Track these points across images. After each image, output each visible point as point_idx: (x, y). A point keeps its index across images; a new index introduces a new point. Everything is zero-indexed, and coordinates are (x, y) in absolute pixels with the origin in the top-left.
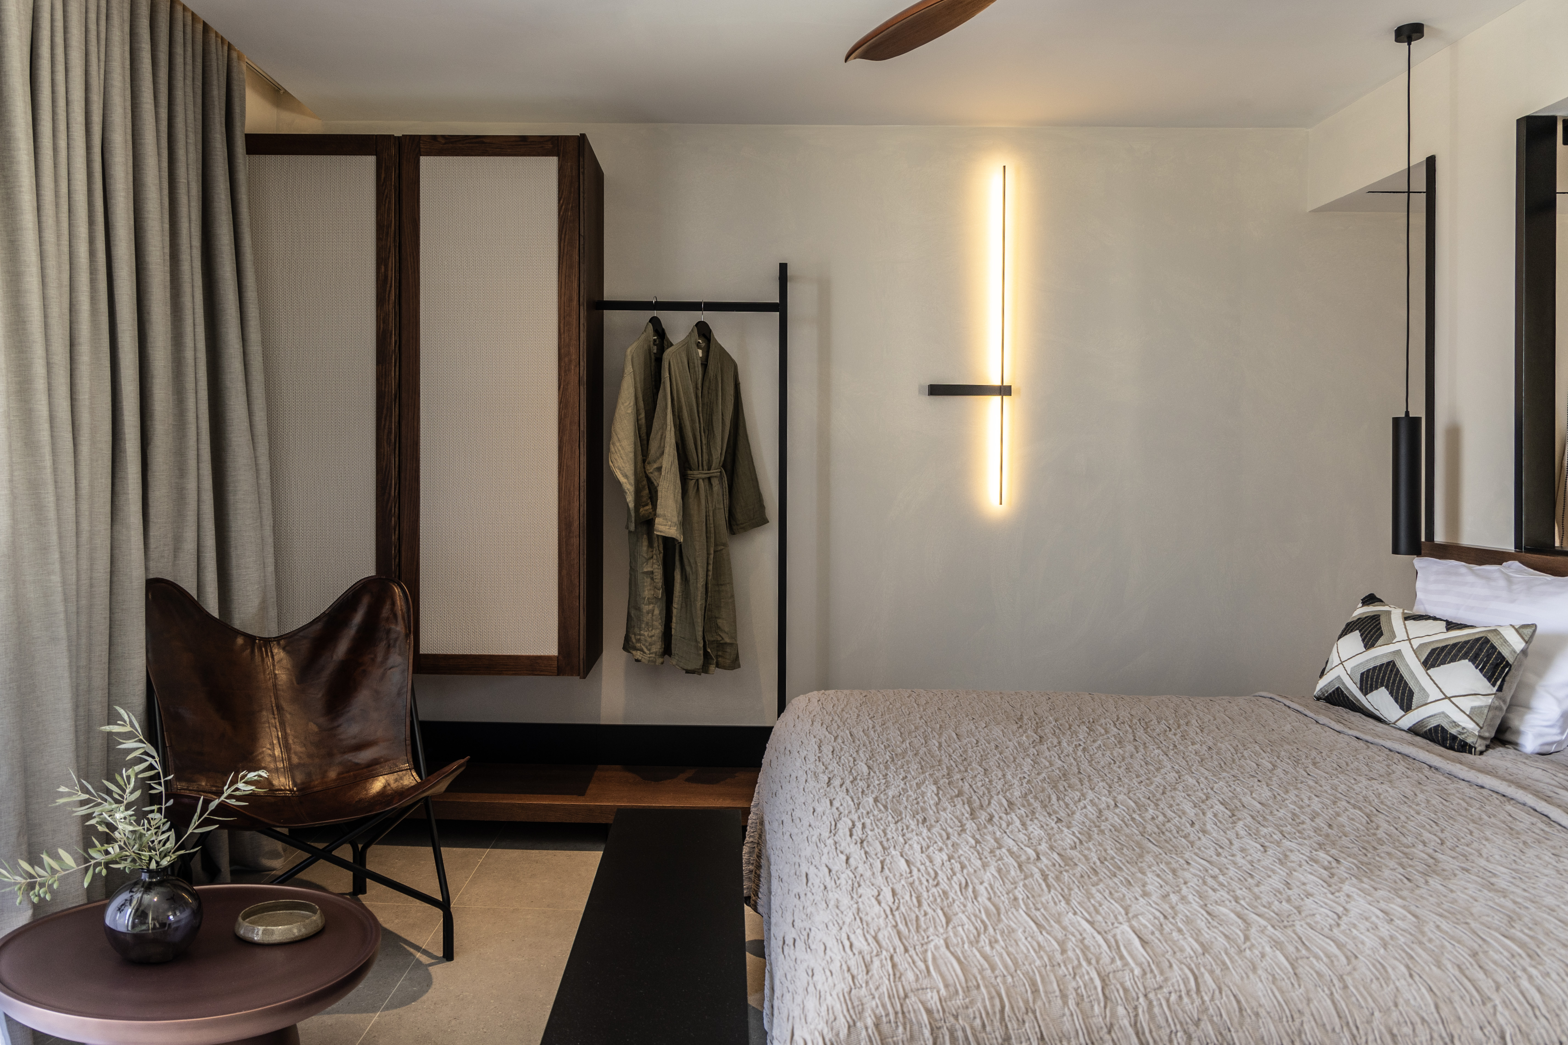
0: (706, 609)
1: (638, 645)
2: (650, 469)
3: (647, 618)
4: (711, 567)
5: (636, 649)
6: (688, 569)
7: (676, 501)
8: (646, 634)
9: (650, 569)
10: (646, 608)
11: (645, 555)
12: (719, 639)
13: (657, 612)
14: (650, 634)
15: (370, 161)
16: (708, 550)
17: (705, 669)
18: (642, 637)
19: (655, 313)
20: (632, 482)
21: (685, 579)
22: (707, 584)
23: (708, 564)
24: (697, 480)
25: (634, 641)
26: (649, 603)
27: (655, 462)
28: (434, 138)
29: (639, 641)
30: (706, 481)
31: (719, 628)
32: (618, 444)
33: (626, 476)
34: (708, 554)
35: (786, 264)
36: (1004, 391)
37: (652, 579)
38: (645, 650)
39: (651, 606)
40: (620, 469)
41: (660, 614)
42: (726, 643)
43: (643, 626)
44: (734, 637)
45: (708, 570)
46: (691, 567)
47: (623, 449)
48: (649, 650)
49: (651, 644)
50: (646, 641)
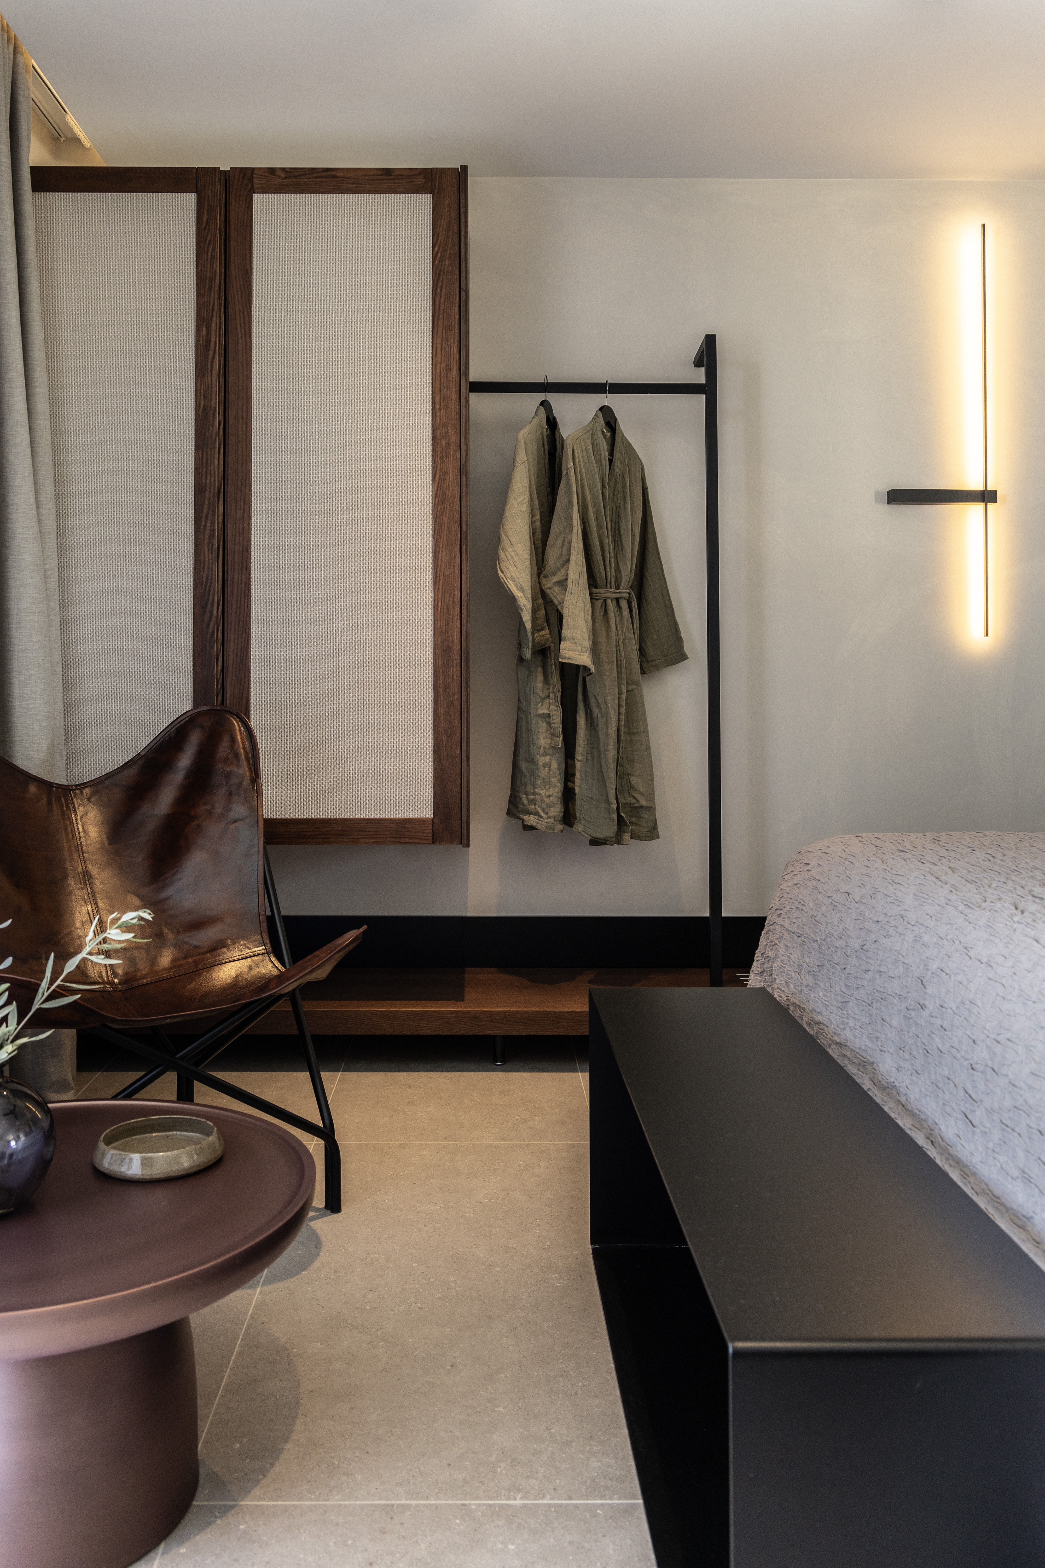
0: (618, 762)
1: (532, 807)
2: (548, 583)
3: (543, 773)
4: (623, 710)
5: (529, 813)
6: (595, 710)
7: (587, 622)
8: (542, 792)
9: (546, 711)
10: (542, 760)
11: (540, 693)
12: (633, 801)
13: (554, 766)
14: (548, 793)
15: (190, 199)
16: (619, 689)
17: (618, 839)
18: (537, 797)
19: (546, 396)
20: (530, 596)
21: (592, 724)
22: (618, 731)
23: (619, 705)
24: (605, 600)
25: (526, 802)
26: (546, 755)
27: (554, 574)
28: (272, 171)
29: (533, 802)
30: (615, 602)
31: (632, 787)
32: (510, 549)
33: (521, 589)
34: (620, 694)
35: (714, 336)
36: (987, 497)
37: (549, 724)
38: (542, 813)
39: (547, 759)
40: (513, 580)
41: (559, 768)
42: (642, 807)
43: (539, 782)
44: (652, 800)
45: (619, 714)
46: (600, 709)
47: (517, 555)
48: (547, 813)
49: (548, 806)
50: (542, 801)
